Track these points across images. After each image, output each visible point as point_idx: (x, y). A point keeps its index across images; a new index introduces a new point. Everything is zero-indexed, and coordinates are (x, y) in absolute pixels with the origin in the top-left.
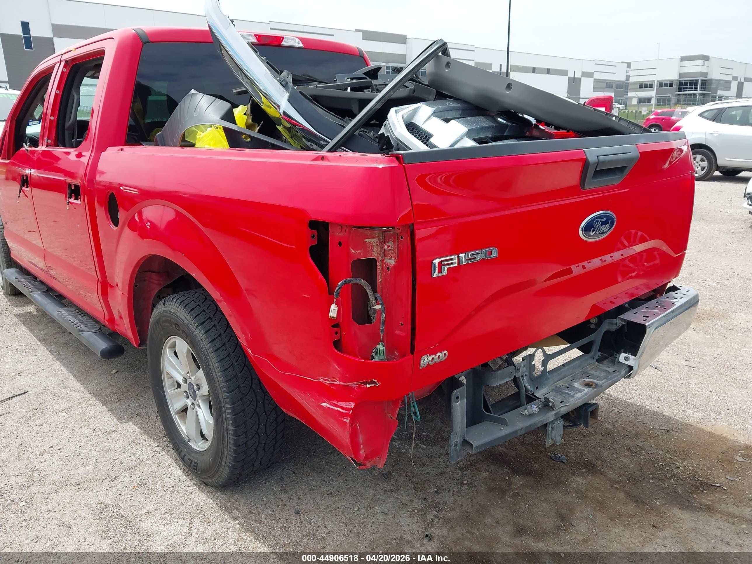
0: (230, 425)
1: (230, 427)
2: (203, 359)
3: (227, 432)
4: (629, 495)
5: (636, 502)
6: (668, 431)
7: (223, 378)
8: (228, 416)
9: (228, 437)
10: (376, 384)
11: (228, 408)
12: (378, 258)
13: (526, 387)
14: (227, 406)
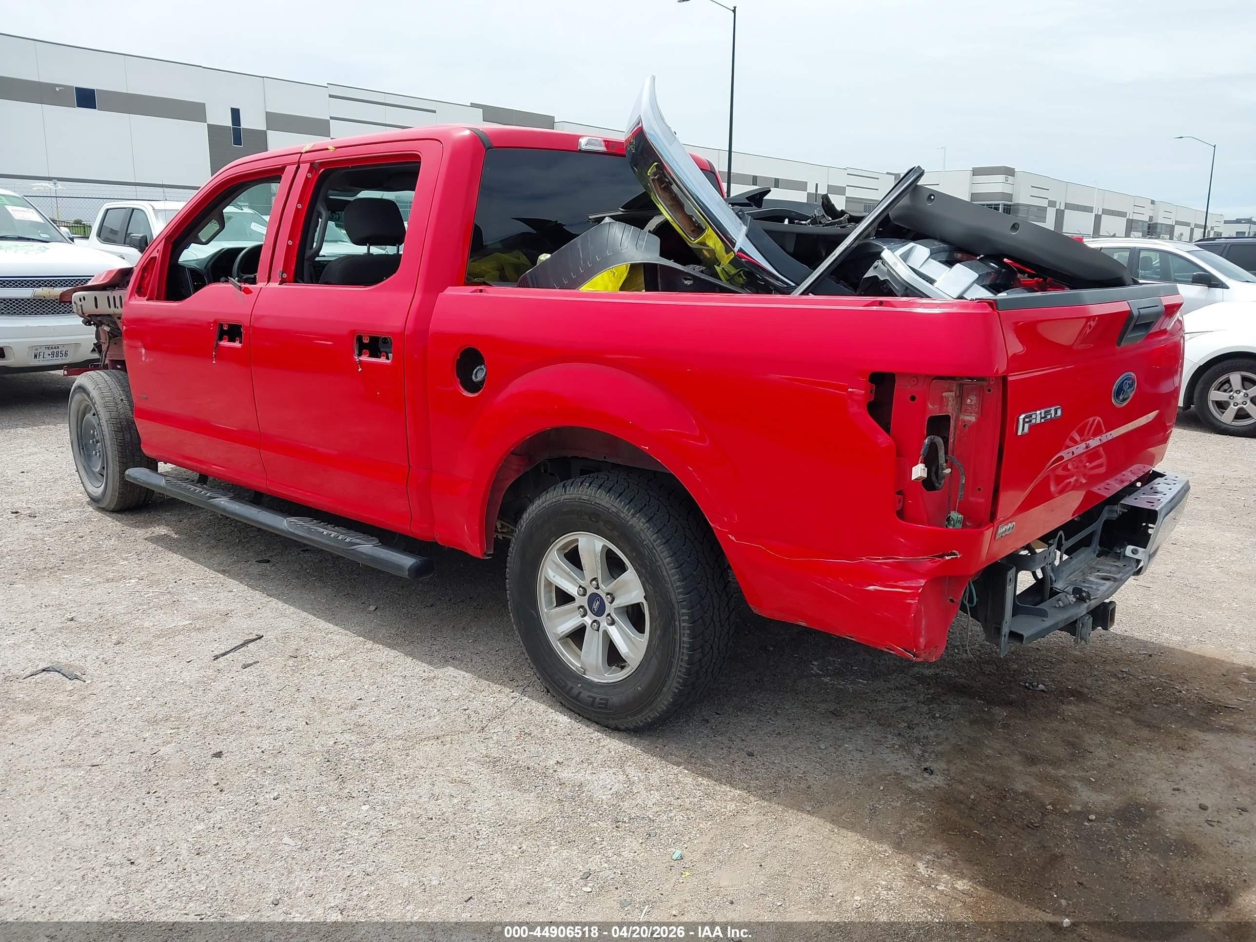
0: (686, 635)
1: (685, 639)
2: (647, 553)
3: (680, 645)
4: (1136, 721)
5: (1149, 726)
6: (1150, 656)
7: (677, 576)
8: (683, 624)
9: (680, 651)
10: (957, 555)
11: (684, 614)
12: (952, 415)
13: (1051, 577)
14: (684, 611)
